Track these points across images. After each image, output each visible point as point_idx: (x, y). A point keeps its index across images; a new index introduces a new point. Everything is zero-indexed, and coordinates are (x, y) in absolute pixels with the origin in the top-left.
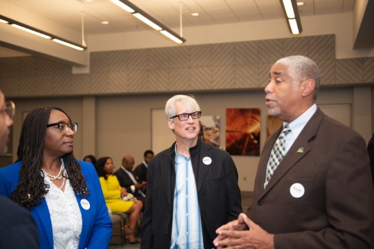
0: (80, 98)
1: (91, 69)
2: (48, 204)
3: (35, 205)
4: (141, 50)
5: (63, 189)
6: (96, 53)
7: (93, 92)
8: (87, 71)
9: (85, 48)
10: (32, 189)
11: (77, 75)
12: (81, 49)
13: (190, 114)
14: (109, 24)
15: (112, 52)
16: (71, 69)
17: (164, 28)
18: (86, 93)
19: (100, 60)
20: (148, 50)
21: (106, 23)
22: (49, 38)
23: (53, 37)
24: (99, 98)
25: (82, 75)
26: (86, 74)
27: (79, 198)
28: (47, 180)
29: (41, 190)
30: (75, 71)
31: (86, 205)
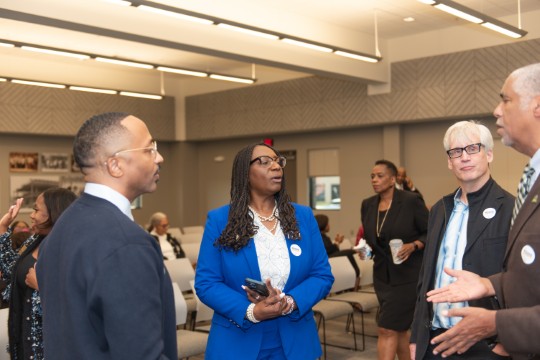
0: (378, 129)
1: (392, 86)
2: (256, 245)
3: (242, 246)
4: (464, 53)
5: (273, 232)
6: (399, 63)
7: (396, 118)
8: (387, 89)
9: (379, 59)
10: (239, 229)
11: (374, 96)
12: (375, 61)
13: (465, 149)
14: (416, 20)
15: (421, 59)
16: (366, 89)
17: (486, 19)
18: (387, 120)
19: (406, 73)
20: (476, 51)
21: (410, 19)
22: (330, 50)
23: (335, 49)
24: (405, 127)
25: (381, 96)
26: (386, 95)
27: (290, 242)
28: (257, 220)
29: (249, 231)
30: (372, 91)
31: (297, 250)
